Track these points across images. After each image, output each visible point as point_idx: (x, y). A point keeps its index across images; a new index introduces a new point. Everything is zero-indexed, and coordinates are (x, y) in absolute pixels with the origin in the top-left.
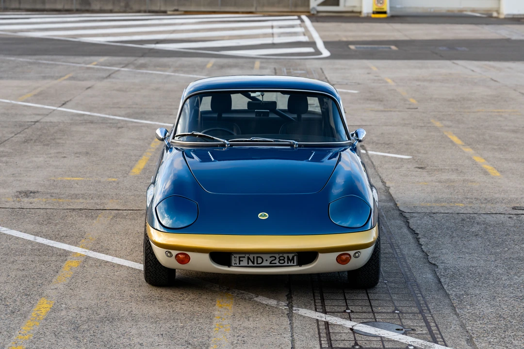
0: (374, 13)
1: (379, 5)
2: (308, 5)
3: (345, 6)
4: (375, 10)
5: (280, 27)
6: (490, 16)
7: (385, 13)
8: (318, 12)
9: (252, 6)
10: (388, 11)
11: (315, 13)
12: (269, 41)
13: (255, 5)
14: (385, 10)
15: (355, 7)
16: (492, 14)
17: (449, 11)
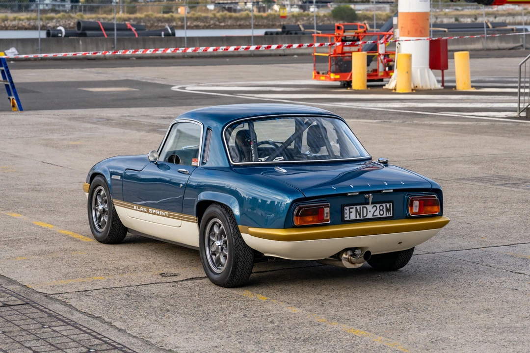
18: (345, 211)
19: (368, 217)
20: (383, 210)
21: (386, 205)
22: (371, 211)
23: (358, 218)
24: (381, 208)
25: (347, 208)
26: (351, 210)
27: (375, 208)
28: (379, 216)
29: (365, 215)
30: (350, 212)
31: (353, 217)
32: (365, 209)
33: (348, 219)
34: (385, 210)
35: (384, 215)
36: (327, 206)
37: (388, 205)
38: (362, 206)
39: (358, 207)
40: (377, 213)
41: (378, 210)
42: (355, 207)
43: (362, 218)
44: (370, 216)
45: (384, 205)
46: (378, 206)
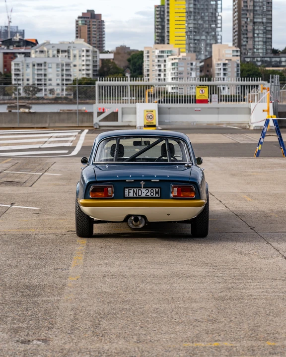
0: (146, 126)
1: (149, 120)
2: (93, 121)
3: (122, 121)
4: (146, 124)
5: (57, 137)
6: (245, 128)
7: (154, 126)
8: (100, 127)
9: (46, 122)
10: (157, 125)
11: (98, 127)
12: (37, 146)
13: (48, 122)
14: (154, 124)
15: (130, 122)
16: (246, 126)
17: (208, 124)
18: (126, 191)
19: (142, 196)
20: (153, 192)
21: (156, 190)
22: (144, 192)
23: (135, 196)
24: (152, 191)
25: (128, 189)
26: (130, 191)
27: (147, 191)
28: (150, 196)
29: (140, 194)
30: (129, 192)
31: (131, 195)
32: (140, 191)
33: (128, 196)
34: (154, 192)
35: (154, 196)
36: (111, 187)
37: (157, 190)
38: (138, 189)
39: (135, 190)
40: (149, 194)
41: (150, 192)
42: (132, 189)
43: (137, 196)
44: (143, 195)
45: (154, 189)
46: (150, 190)
